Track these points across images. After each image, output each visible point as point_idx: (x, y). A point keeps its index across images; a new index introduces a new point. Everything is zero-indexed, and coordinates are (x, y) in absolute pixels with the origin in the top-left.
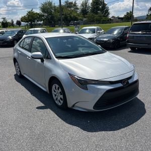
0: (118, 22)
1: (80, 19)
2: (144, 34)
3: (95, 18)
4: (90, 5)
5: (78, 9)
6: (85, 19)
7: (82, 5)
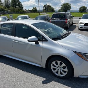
0: (29, 13)
1: (6, 11)
2: (60, 20)
3: (15, 10)
4: (10, 2)
5: (2, 4)
6: (9, 11)
7: (5, 2)
